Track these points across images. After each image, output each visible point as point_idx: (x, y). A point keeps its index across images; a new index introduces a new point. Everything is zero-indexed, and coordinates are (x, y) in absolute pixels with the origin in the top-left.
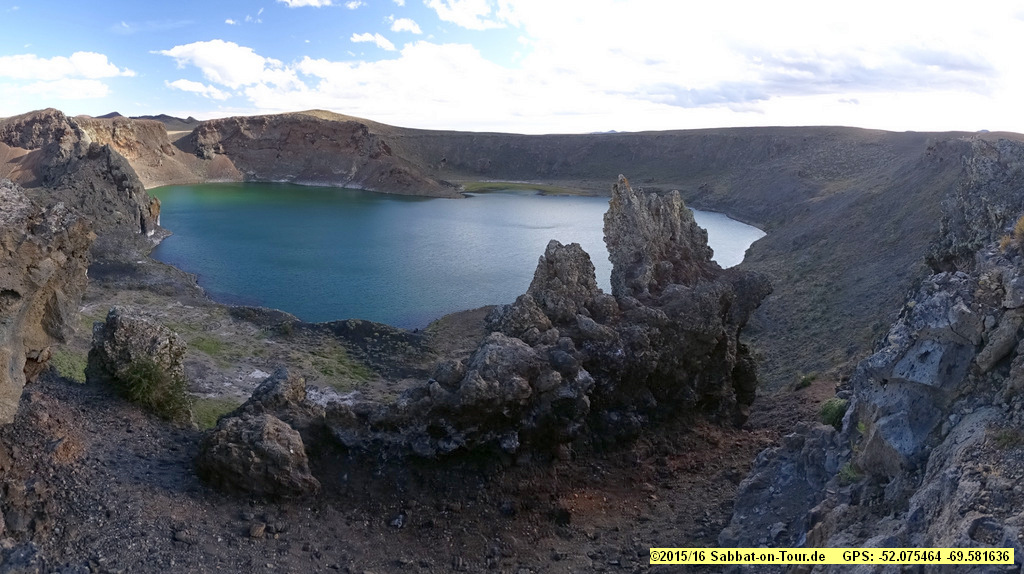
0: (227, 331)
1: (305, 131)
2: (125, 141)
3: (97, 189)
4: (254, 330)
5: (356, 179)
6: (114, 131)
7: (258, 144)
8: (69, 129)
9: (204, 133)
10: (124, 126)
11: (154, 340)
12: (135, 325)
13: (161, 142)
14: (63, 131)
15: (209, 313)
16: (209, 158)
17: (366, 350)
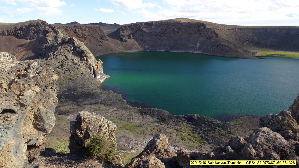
0: (138, 120)
1: (174, 28)
2: (82, 35)
3: (69, 58)
4: (151, 119)
5: (199, 49)
6: (75, 30)
7: (150, 34)
8: (50, 30)
9: (123, 30)
10: (81, 28)
11: (101, 126)
12: (91, 120)
13: (100, 35)
14: (48, 31)
15: (129, 112)
16: (126, 41)
17: (201, 130)
